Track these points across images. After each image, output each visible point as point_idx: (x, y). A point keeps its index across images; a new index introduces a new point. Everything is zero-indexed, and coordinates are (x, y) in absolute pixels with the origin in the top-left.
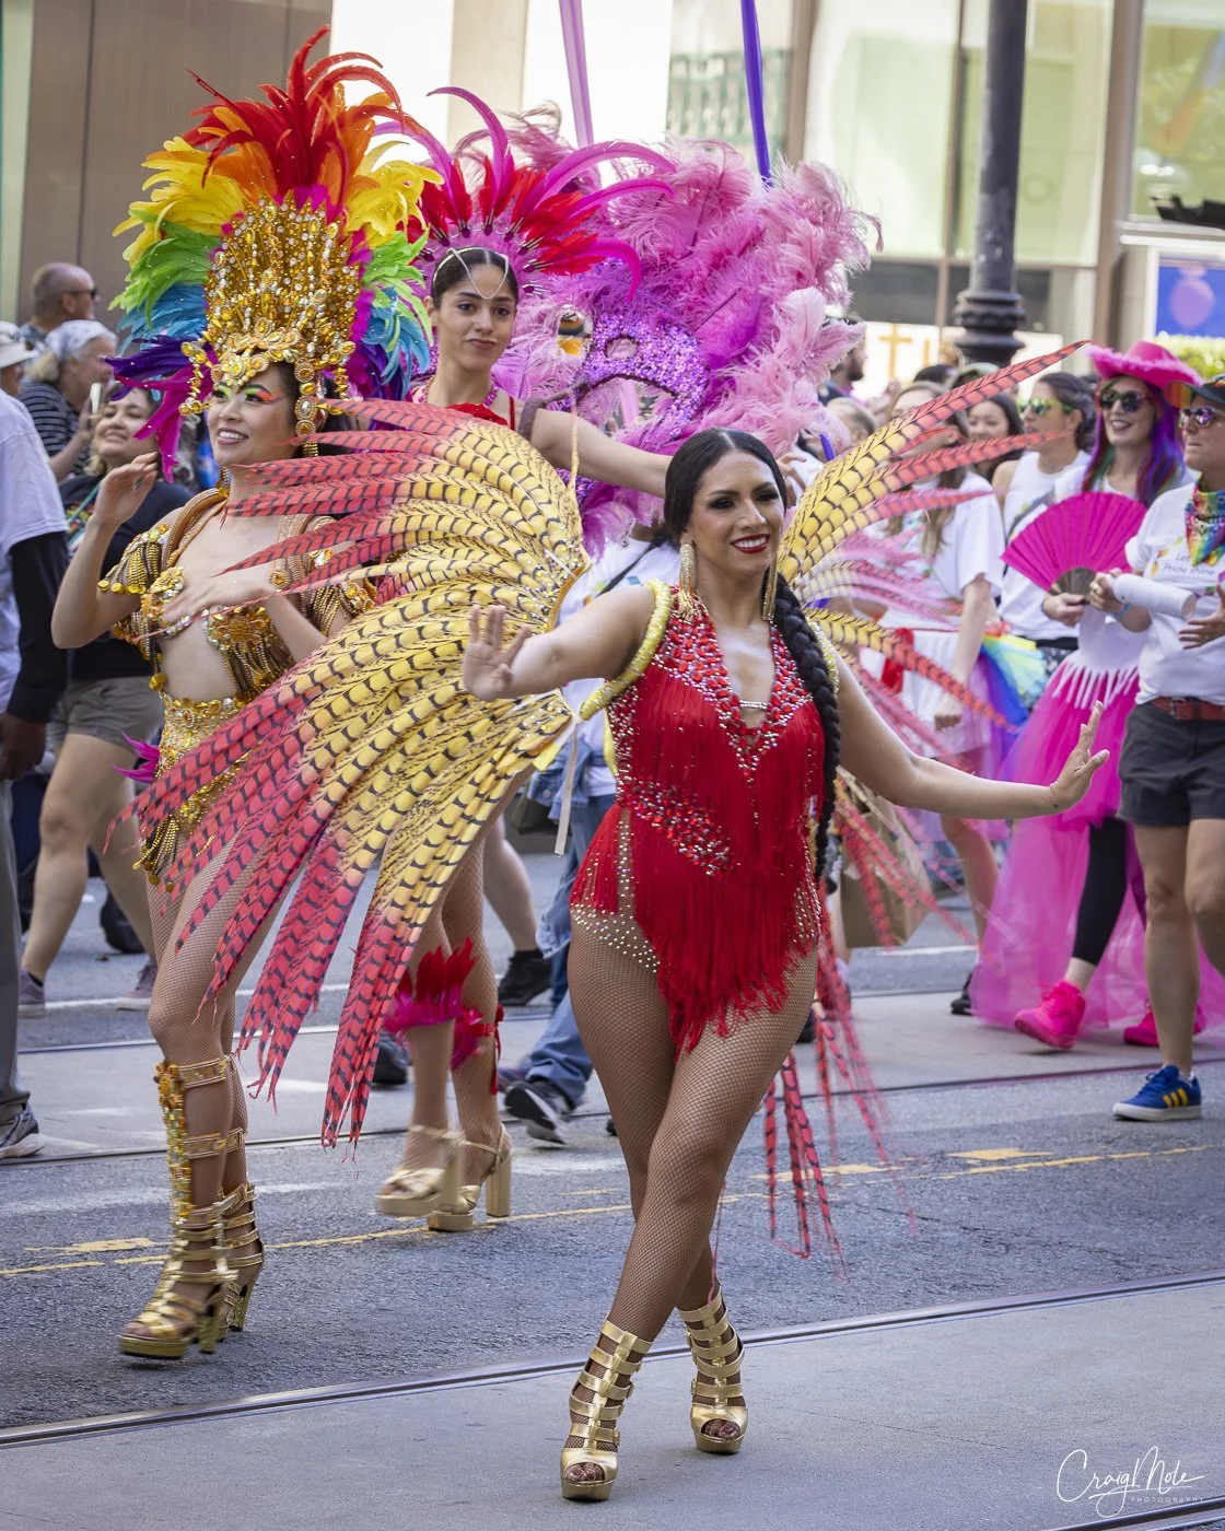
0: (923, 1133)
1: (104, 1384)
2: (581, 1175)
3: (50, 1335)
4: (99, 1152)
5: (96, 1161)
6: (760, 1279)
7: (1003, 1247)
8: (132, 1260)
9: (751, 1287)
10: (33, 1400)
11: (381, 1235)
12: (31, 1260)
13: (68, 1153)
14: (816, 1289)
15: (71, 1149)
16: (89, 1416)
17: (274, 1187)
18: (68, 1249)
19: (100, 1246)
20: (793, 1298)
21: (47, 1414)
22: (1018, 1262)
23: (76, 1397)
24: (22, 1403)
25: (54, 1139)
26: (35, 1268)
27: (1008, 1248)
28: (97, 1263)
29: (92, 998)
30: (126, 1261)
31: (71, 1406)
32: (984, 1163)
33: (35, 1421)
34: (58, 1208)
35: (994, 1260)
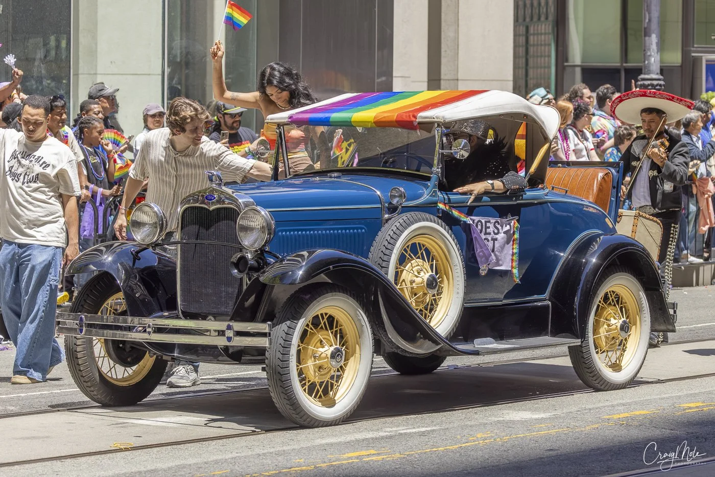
0: (664, 398)
2: (536, 419)
6: (613, 455)
7: (704, 439)
8: (369, 459)
9: (610, 458)
11: (464, 445)
14: (634, 458)
18: (344, 456)
19: (356, 454)
20: (626, 462)
22: (711, 445)
27: (706, 439)
28: (357, 460)
30: (367, 459)
32: (690, 408)
34: (336, 441)
35: (701, 444)
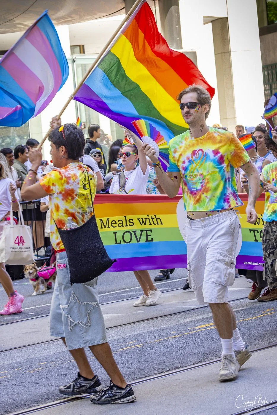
1: (212, 353)
3: (198, 345)
4: (196, 308)
5: (196, 309)
8: (211, 328)
10: (199, 358)
12: (190, 331)
13: (190, 309)
15: (191, 308)
16: (211, 360)
17: (235, 310)
19: (203, 326)
21: (203, 361)
23: (207, 356)
24: (197, 359)
25: (186, 306)
26: (192, 332)
29: (184, 277)
30: (209, 328)
31: (207, 358)
33: (200, 362)
34: (192, 320)
